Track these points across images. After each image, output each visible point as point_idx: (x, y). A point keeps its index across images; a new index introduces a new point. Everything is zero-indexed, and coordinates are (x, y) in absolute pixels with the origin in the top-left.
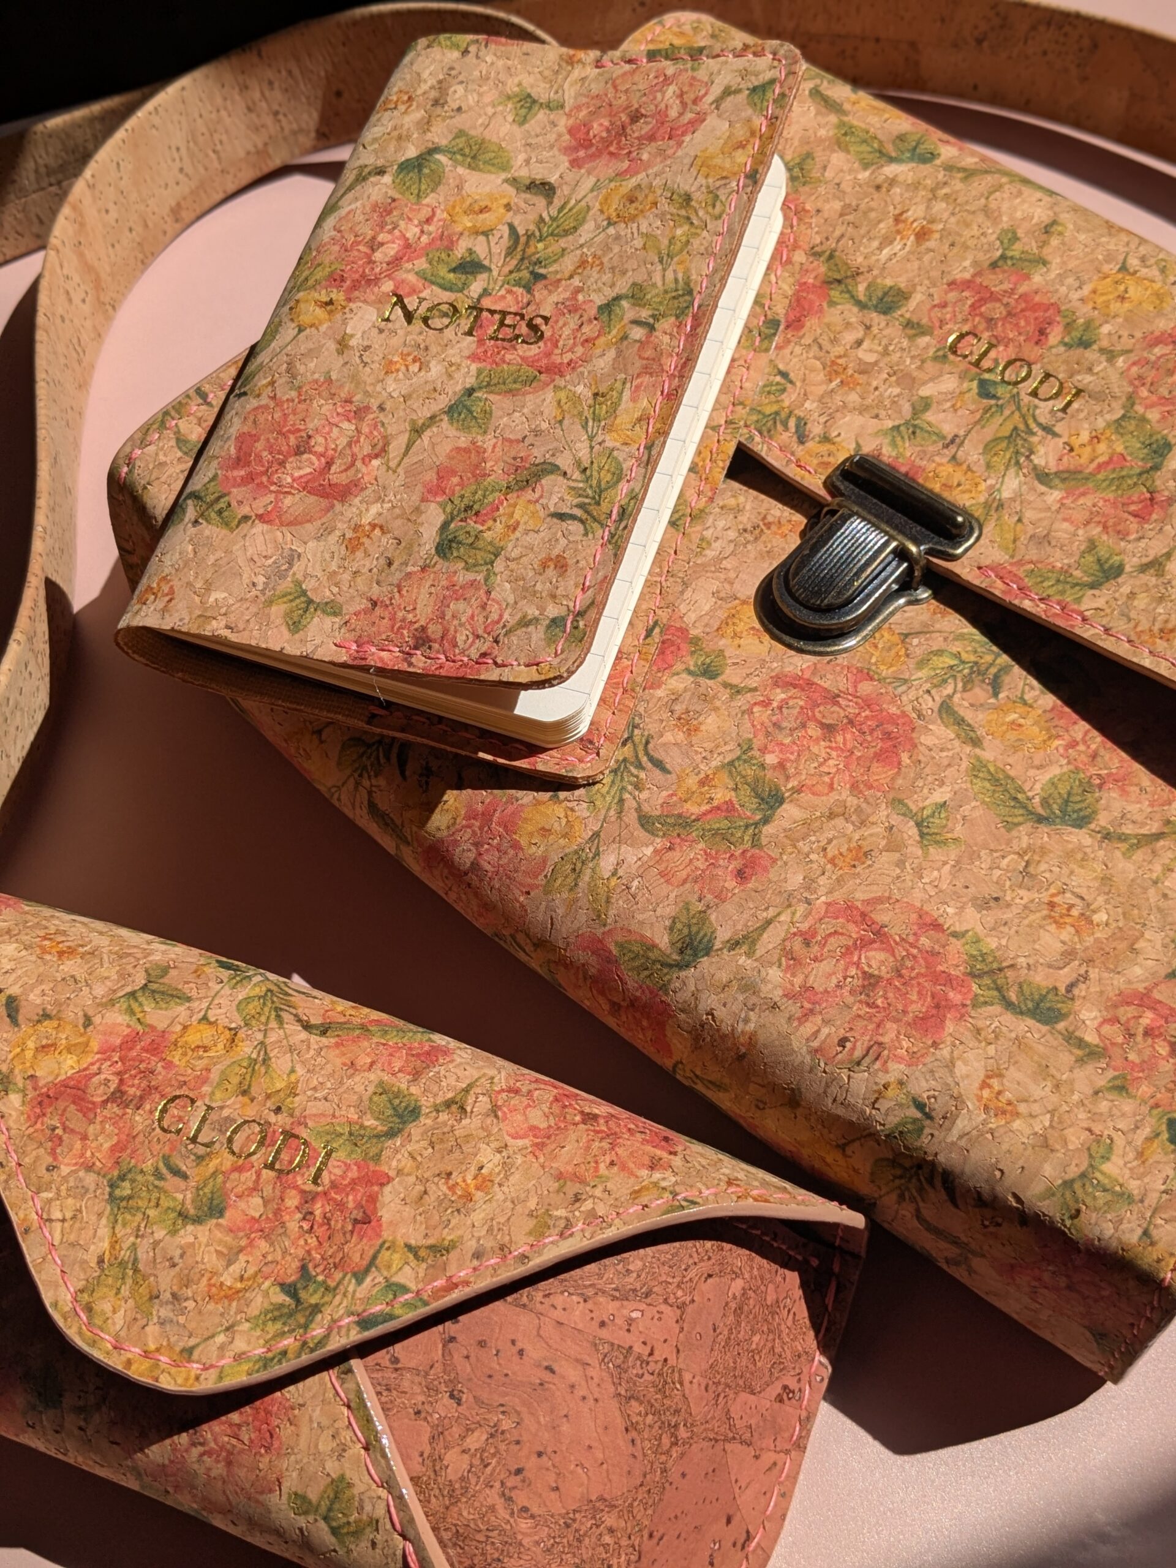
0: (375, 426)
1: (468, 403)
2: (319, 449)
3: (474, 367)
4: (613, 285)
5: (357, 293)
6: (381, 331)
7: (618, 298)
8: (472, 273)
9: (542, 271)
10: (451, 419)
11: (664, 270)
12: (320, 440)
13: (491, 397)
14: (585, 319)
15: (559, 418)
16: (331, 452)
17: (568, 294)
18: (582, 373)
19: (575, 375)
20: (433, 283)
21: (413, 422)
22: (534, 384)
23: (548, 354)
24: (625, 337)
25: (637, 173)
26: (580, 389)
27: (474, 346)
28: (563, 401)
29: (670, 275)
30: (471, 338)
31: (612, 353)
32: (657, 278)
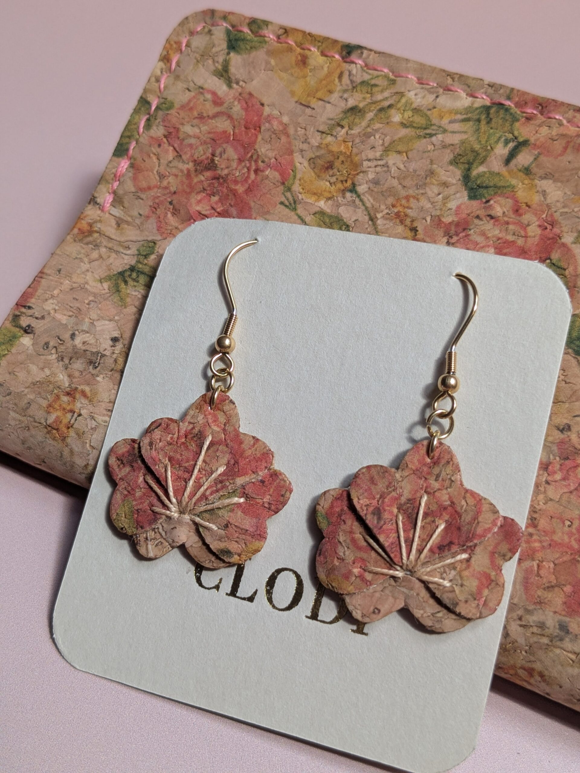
4: (445, 185)
7: (466, 178)
11: (445, 131)
14: (481, 213)
18: (562, 214)
24: (527, 171)
25: (292, 163)
29: (456, 127)
31: (546, 185)
32: (456, 139)
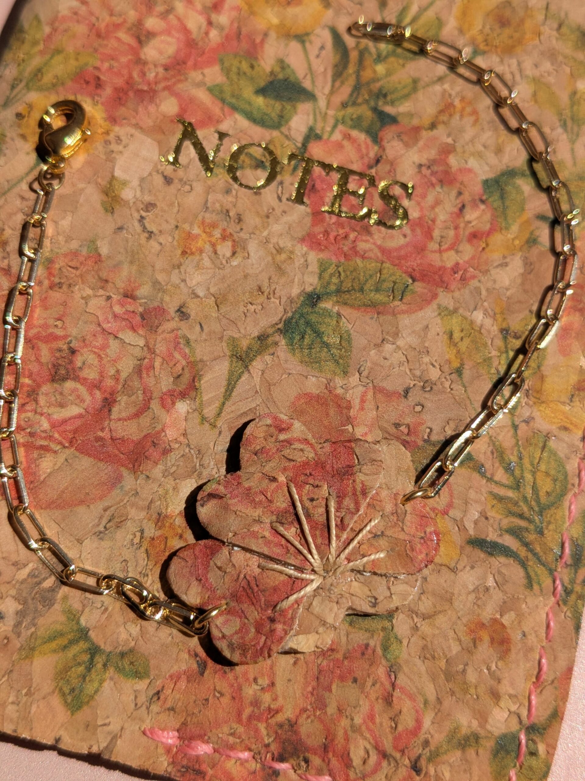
0: (177, 345)
1: (313, 318)
2: (91, 374)
3: (313, 257)
5: (122, 111)
6: (168, 181)
8: (290, 99)
9: (389, 109)
10: (291, 343)
12: (91, 359)
13: (346, 311)
15: (456, 364)
16: (109, 383)
17: (433, 153)
19: (466, 292)
20: (235, 108)
21: (233, 342)
22: (408, 298)
23: (421, 249)
26: (478, 316)
27: (308, 220)
28: (457, 335)
30: (302, 208)
